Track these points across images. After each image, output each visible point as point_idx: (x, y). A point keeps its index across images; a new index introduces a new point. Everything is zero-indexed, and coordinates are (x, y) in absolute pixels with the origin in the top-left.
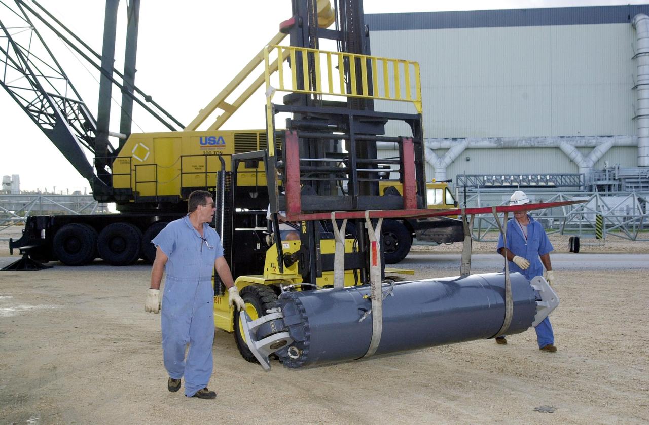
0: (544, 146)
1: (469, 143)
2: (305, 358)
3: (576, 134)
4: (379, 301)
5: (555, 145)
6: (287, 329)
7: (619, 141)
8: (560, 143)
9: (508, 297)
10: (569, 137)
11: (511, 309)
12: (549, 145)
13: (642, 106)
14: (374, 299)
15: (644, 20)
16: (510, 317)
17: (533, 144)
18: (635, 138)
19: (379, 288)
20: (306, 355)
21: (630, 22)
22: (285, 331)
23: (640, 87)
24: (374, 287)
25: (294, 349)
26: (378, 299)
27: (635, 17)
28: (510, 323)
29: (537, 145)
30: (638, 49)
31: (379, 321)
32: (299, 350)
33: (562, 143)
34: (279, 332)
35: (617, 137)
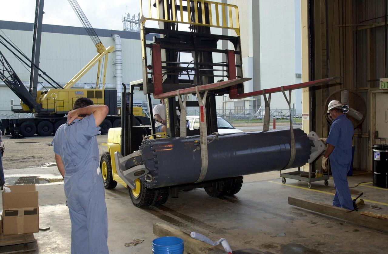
0: (78, 87)
1: (45, 85)
2: (156, 181)
3: (91, 82)
4: (205, 145)
5: (82, 87)
6: (144, 163)
7: (108, 86)
8: (85, 86)
9: (292, 143)
10: (88, 84)
11: (294, 151)
12: (80, 87)
13: (117, 72)
14: (202, 144)
15: (118, 37)
16: (294, 156)
17: (73, 86)
18: (114, 85)
19: (205, 136)
20: (156, 179)
21: (112, 37)
22: (143, 164)
23: (116, 64)
24: (202, 136)
25: (149, 176)
26: (205, 143)
27: (114, 35)
28: (294, 160)
29: (75, 86)
30: (116, 49)
31: (206, 158)
32: (152, 176)
33: (86, 86)
34: (139, 165)
35: (107, 84)
